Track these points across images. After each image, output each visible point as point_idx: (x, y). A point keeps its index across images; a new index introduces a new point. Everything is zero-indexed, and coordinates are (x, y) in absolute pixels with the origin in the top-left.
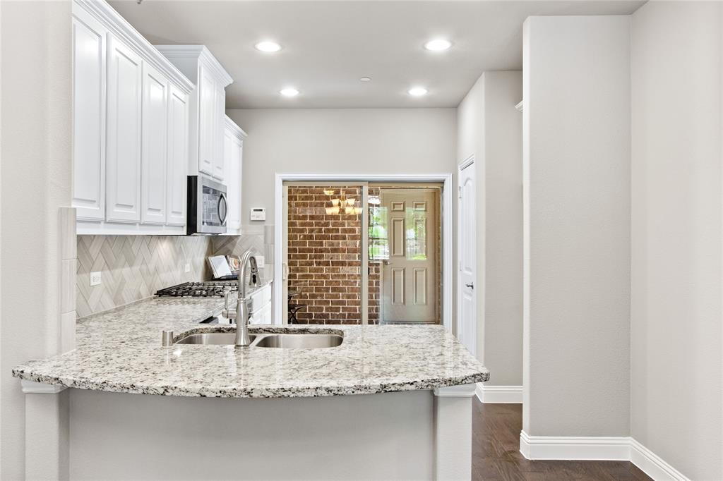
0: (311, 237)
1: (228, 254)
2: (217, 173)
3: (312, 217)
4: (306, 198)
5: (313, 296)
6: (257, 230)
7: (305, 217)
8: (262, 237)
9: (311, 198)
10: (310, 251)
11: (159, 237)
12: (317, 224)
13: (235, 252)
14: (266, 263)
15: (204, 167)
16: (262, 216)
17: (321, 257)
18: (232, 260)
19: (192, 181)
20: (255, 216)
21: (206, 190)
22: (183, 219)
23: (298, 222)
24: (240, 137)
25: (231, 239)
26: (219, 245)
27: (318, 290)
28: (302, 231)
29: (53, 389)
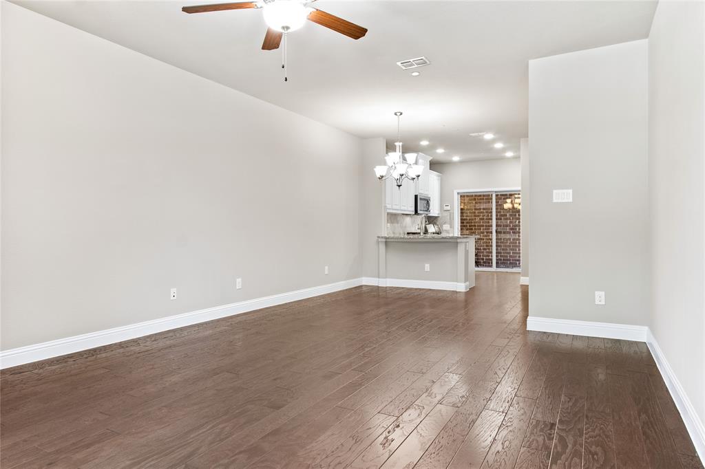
0: (483, 219)
1: (434, 224)
2: (426, 193)
3: (484, 209)
4: (481, 199)
5: (484, 249)
6: (446, 214)
7: (480, 209)
8: (448, 217)
9: (483, 199)
10: (483, 226)
11: (407, 215)
12: (486, 212)
13: (438, 223)
14: (451, 227)
15: (421, 192)
16: (448, 208)
17: (488, 229)
18: (436, 226)
19: (416, 196)
20: (446, 208)
21: (421, 199)
22: (413, 209)
23: (477, 211)
24: (438, 176)
25: (436, 218)
26: (431, 220)
27: (487, 246)
28: (478, 216)
29: (384, 240)
